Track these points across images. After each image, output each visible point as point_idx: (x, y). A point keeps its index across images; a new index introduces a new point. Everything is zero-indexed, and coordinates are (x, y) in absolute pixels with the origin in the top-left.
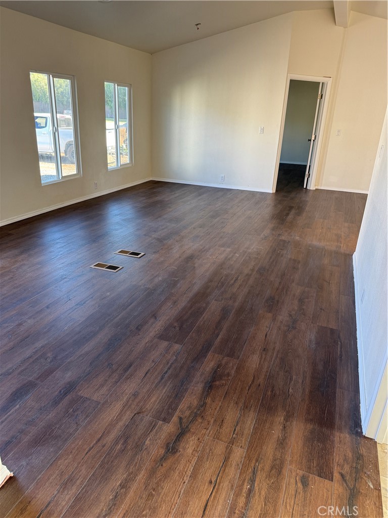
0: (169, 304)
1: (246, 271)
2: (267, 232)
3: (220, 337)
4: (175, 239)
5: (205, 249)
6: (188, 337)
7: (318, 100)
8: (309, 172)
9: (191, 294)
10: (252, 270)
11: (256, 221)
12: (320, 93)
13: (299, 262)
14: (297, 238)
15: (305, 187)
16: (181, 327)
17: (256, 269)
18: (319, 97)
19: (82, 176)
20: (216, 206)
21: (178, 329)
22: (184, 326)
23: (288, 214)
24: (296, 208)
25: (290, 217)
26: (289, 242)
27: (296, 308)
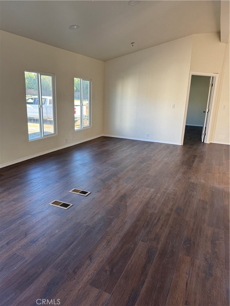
0: (104, 244)
1: (167, 211)
2: (179, 175)
3: (145, 285)
4: (113, 180)
5: (135, 188)
6: (117, 284)
7: (210, 87)
8: (205, 132)
9: (122, 234)
10: (171, 210)
11: (171, 166)
12: (211, 83)
13: (207, 203)
14: (203, 181)
15: (202, 141)
16: (111, 271)
17: (175, 209)
18: (211, 85)
19: (57, 134)
20: (144, 154)
21: (108, 273)
22: (114, 270)
23: (193, 161)
24: (199, 156)
25: (195, 164)
26: (197, 184)
27: (210, 251)
